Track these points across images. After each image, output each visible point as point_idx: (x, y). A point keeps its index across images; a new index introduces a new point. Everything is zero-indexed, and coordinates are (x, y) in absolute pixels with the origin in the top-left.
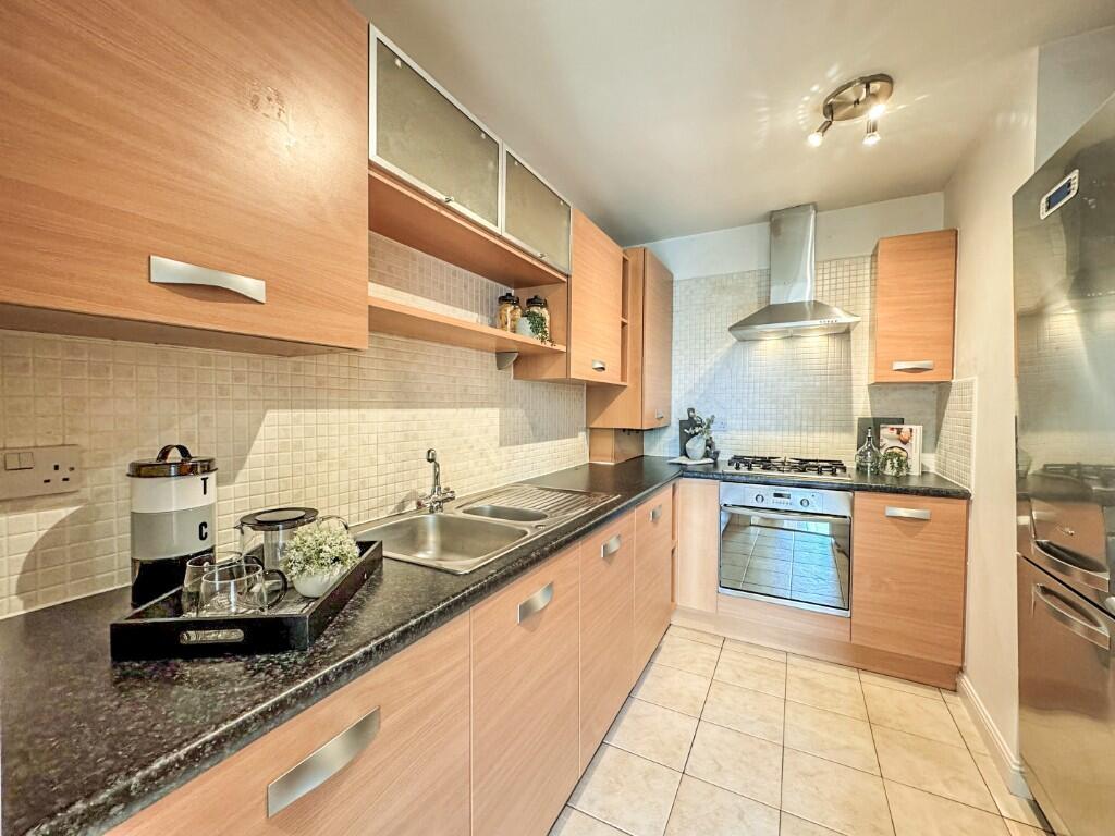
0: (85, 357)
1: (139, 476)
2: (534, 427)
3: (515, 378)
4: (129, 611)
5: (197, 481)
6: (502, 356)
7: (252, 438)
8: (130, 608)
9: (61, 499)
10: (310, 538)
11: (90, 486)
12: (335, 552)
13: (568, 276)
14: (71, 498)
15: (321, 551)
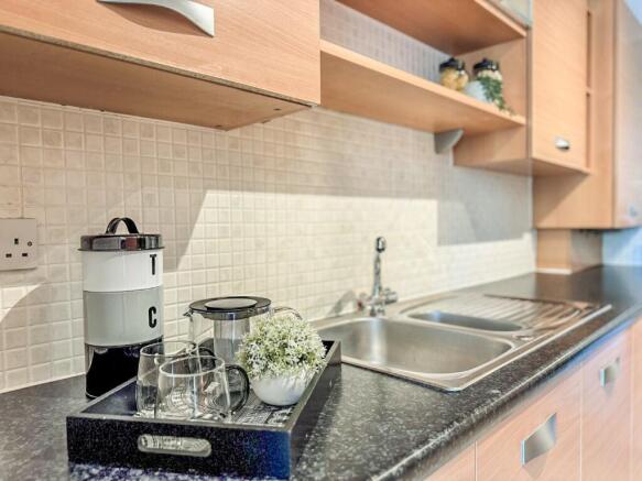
0: (39, 125)
1: (91, 249)
2: (475, 224)
3: (455, 164)
4: (84, 403)
5: (145, 256)
6: (441, 136)
7: (193, 220)
8: (85, 400)
9: (21, 276)
10: (272, 329)
11: (46, 263)
12: (301, 348)
13: (527, 28)
14: (30, 275)
15: (286, 345)
